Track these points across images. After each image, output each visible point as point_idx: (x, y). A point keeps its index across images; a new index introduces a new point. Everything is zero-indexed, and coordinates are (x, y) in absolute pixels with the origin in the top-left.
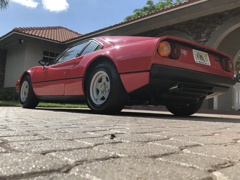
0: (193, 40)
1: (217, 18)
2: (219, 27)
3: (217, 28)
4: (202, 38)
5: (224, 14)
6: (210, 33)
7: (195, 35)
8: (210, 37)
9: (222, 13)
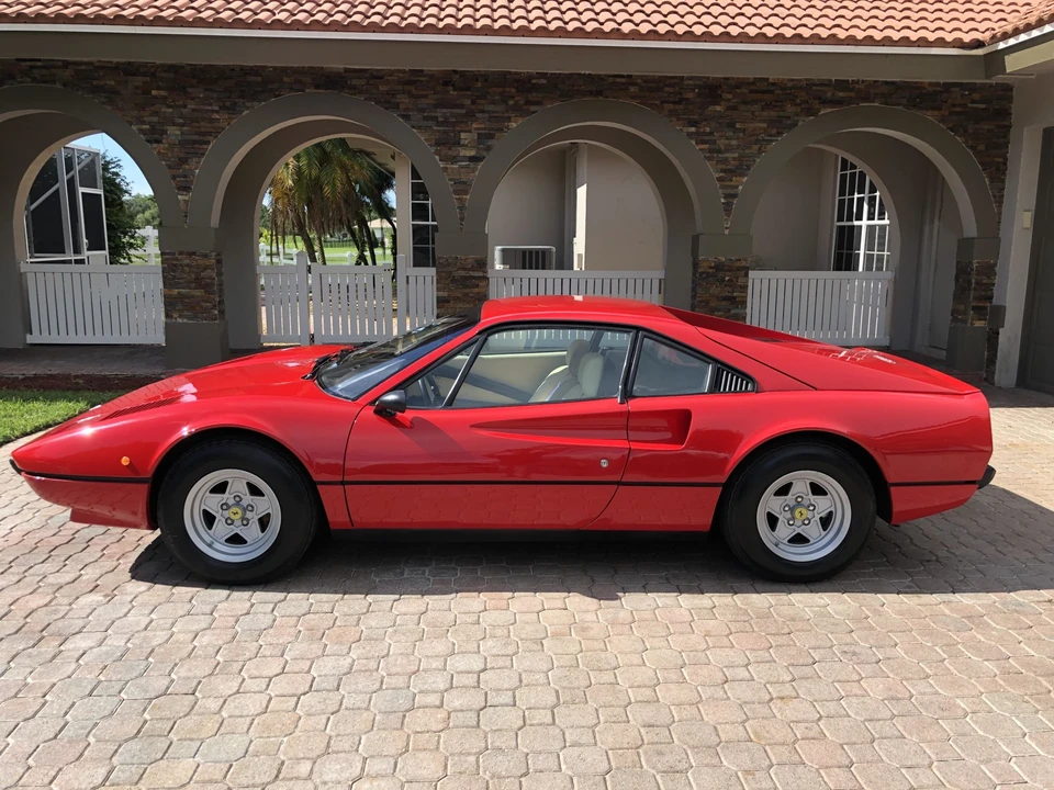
0: (431, 145)
1: (514, 90)
2: (520, 121)
3: (514, 125)
4: (463, 145)
5: (534, 81)
6: (491, 136)
7: (439, 131)
8: (489, 149)
9: (530, 77)
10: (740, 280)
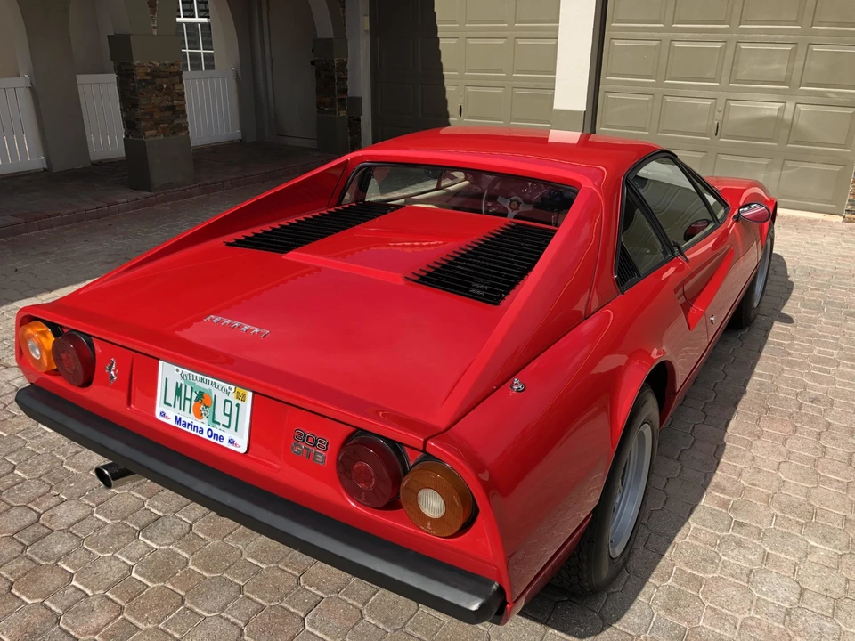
10: (177, 87)
